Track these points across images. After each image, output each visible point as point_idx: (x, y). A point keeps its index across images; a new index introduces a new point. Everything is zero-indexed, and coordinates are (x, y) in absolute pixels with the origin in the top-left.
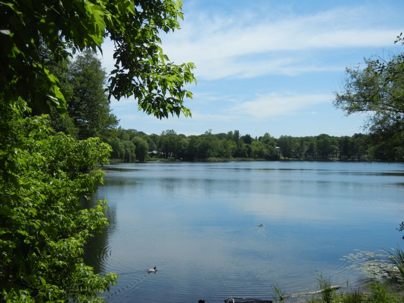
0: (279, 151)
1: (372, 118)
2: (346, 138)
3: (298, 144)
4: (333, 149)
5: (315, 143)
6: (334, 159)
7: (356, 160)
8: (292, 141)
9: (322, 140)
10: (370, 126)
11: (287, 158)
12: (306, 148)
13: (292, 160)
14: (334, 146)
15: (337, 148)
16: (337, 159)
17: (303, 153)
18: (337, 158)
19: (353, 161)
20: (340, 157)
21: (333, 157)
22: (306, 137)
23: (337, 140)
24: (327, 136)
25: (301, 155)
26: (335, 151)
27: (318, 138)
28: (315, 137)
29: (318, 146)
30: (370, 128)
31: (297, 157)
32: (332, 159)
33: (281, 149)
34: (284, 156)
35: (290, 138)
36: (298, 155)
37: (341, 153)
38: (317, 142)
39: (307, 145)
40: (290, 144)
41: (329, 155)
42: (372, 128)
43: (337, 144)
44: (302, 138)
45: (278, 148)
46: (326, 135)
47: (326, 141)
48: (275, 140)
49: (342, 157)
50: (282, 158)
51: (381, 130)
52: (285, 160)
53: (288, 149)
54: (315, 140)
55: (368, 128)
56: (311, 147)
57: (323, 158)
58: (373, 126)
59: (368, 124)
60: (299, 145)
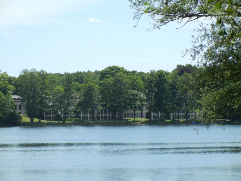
0: (18, 104)
1: (208, 32)
2: (161, 74)
3: (60, 88)
4: (134, 98)
5: (96, 86)
6: (136, 119)
7: (181, 120)
8: (47, 82)
9: (110, 80)
10: (205, 50)
11: (36, 120)
12: (77, 98)
13: (48, 124)
14: (135, 92)
15: (142, 95)
16: (143, 120)
17: (71, 108)
18: (142, 117)
19: (175, 123)
20: (148, 116)
21: (135, 116)
22: (78, 73)
23: (143, 79)
24: (122, 70)
25: (66, 113)
26: (139, 103)
27: (103, 74)
28: (97, 72)
29: (102, 92)
30: (205, 54)
31: (58, 118)
32: (132, 119)
33: (23, 101)
34: (30, 115)
35: (43, 75)
36: (60, 113)
37: (151, 108)
38: (100, 85)
39: (79, 90)
40: (42, 89)
41: (125, 112)
42: (210, 54)
43: (143, 87)
44: (68, 75)
45: (16, 97)
46: (118, 68)
47: (119, 81)
48: (10, 80)
49: (152, 114)
50: (27, 119)
51: (226, 57)
52: (32, 125)
53: (38, 100)
54: (97, 80)
55: (202, 53)
56: (89, 94)
57: (114, 118)
58: (211, 48)
59: (201, 45)
60: (62, 90)
